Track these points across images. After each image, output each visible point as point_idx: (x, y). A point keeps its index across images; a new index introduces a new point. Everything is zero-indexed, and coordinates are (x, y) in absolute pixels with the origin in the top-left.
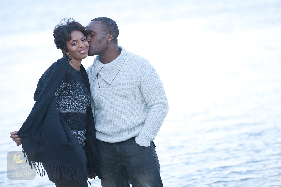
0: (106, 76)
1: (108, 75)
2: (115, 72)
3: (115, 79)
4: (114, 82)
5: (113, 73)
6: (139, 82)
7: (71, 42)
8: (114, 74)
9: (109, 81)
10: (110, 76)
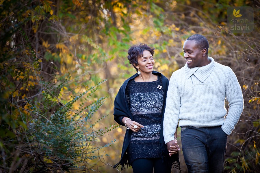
0: (199, 76)
1: (201, 75)
2: (207, 74)
3: (207, 79)
4: (206, 81)
5: (205, 75)
6: (227, 84)
7: (142, 58)
8: (207, 76)
9: (202, 80)
10: (203, 77)
